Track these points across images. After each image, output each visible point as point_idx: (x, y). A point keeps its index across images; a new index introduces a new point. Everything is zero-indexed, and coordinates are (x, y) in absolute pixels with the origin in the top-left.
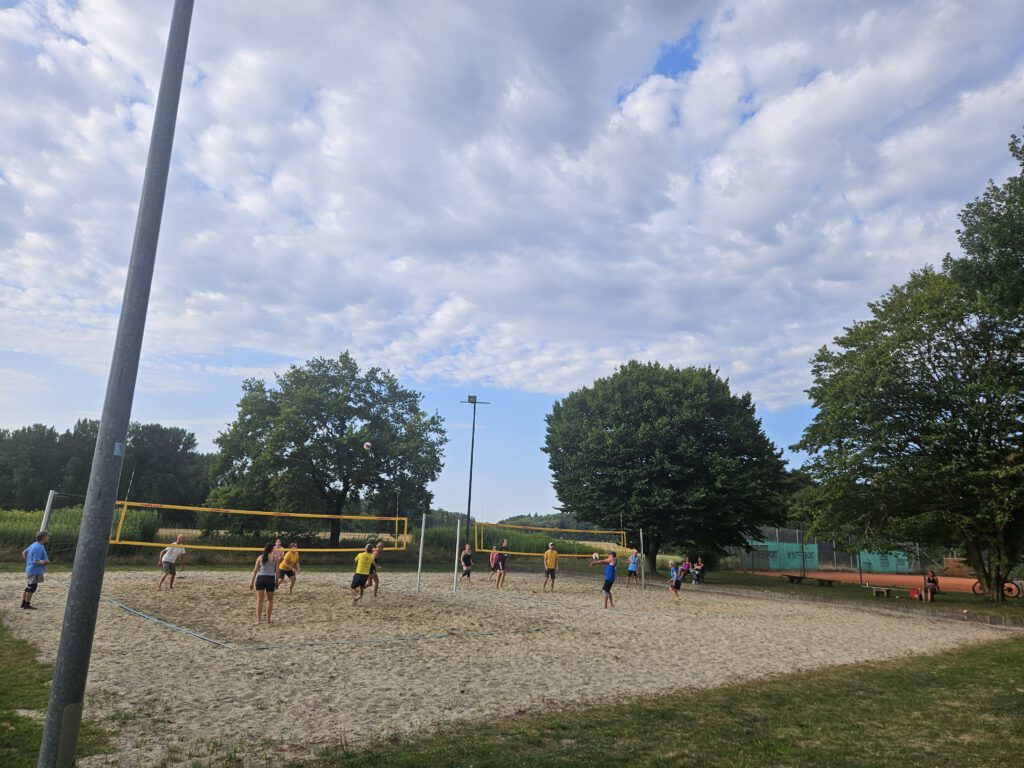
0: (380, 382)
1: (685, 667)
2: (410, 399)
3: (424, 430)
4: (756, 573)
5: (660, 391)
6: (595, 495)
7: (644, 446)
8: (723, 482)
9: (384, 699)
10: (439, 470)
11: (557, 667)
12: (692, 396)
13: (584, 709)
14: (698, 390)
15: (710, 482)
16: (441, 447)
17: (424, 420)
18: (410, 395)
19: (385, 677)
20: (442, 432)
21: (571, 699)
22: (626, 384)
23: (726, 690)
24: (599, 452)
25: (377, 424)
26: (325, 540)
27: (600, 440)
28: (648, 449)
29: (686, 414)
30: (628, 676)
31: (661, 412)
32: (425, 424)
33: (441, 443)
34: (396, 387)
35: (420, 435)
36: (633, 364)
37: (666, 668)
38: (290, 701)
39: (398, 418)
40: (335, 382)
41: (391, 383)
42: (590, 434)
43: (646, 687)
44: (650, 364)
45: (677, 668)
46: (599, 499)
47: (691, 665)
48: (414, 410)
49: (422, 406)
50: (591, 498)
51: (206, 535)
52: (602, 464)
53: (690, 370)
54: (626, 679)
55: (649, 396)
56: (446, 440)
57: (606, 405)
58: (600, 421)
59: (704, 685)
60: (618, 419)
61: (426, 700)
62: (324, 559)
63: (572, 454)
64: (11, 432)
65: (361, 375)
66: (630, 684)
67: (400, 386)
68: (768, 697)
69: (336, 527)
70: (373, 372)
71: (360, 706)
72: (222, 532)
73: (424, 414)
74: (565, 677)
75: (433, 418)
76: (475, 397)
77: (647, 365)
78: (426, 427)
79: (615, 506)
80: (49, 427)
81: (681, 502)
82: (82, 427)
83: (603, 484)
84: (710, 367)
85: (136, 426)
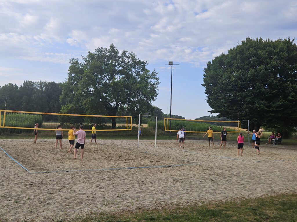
0: (128, 58)
2: (142, 64)
3: (149, 78)
5: (260, 52)
7: (251, 80)
8: (292, 96)
10: (156, 96)
12: (278, 54)
14: (282, 50)
15: (286, 97)
16: (156, 86)
17: (148, 73)
20: (157, 79)
22: (243, 50)
24: (227, 85)
25: (128, 76)
26: (110, 126)
27: (229, 78)
28: (253, 81)
31: (261, 63)
32: (149, 75)
33: (157, 84)
34: (136, 60)
35: (146, 81)
36: (248, 40)
39: (138, 74)
40: (109, 58)
41: (133, 57)
42: (223, 76)
44: (257, 39)
46: (228, 107)
48: (144, 69)
49: (147, 67)
52: (230, 91)
53: (279, 41)
55: (255, 55)
56: (159, 83)
57: (232, 62)
58: (229, 70)
60: (238, 68)
63: (215, 86)
65: (120, 55)
67: (137, 59)
69: (114, 121)
73: (149, 71)
75: (153, 73)
76: (172, 62)
79: (236, 109)
81: (270, 106)
82: (26, 83)
83: (230, 99)
84: (289, 38)
85: (46, 83)
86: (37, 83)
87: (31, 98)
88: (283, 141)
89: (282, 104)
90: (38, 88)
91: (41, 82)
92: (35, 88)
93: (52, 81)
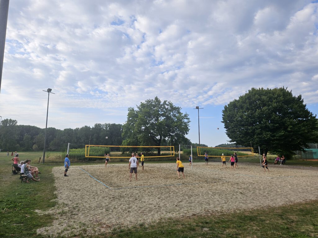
0: (168, 105)
1: (269, 197)
2: (177, 109)
3: (183, 119)
4: (307, 160)
5: (263, 97)
6: (241, 136)
7: (259, 118)
9: (148, 208)
10: (188, 131)
11: (217, 197)
12: (276, 98)
13: (220, 214)
14: (279, 96)
15: (285, 129)
16: (188, 124)
17: (182, 115)
18: (177, 108)
19: (153, 199)
20: (188, 119)
21: (217, 209)
22: (250, 96)
23: (284, 207)
24: (241, 121)
25: (168, 118)
26: (156, 154)
27: (241, 117)
28: (260, 118)
29: (275, 105)
30: (244, 200)
31: (264, 105)
32: (182, 117)
33: (188, 122)
34: (173, 106)
35: (181, 120)
36: (253, 89)
37: (260, 197)
38: (118, 208)
39: (174, 116)
40: (154, 106)
41: (171, 105)
42: (237, 115)
43: (250, 205)
44: (259, 89)
45: (265, 197)
46: (242, 137)
47: (272, 196)
48: (179, 113)
49: (181, 111)
50: (240, 137)
51: (123, 153)
52: (243, 126)
53: (275, 89)
54: (243, 201)
55: (259, 100)
56: (190, 121)
57: (243, 105)
58: (241, 110)
59: (274, 205)
60: (248, 109)
61: (163, 209)
62: (156, 159)
63: (231, 123)
64: (80, 128)
65: (162, 103)
66: (243, 204)
67: (174, 105)
68: (302, 210)
69: (159, 150)
70: (165, 102)
71: (139, 210)
72: (127, 152)
73: (182, 114)
74: (218, 201)
75: (185, 115)
76: (198, 107)
77: (258, 89)
78: (183, 118)
79: (249, 139)
80: (88, 126)
81: (274, 136)
82: (96, 125)
83: (244, 132)
84: (283, 87)
85: (109, 124)
86: (104, 125)
87: (100, 135)
88: (287, 161)
89: (283, 134)
90: (104, 128)
91: (106, 124)
92: (102, 128)
93: (114, 123)
